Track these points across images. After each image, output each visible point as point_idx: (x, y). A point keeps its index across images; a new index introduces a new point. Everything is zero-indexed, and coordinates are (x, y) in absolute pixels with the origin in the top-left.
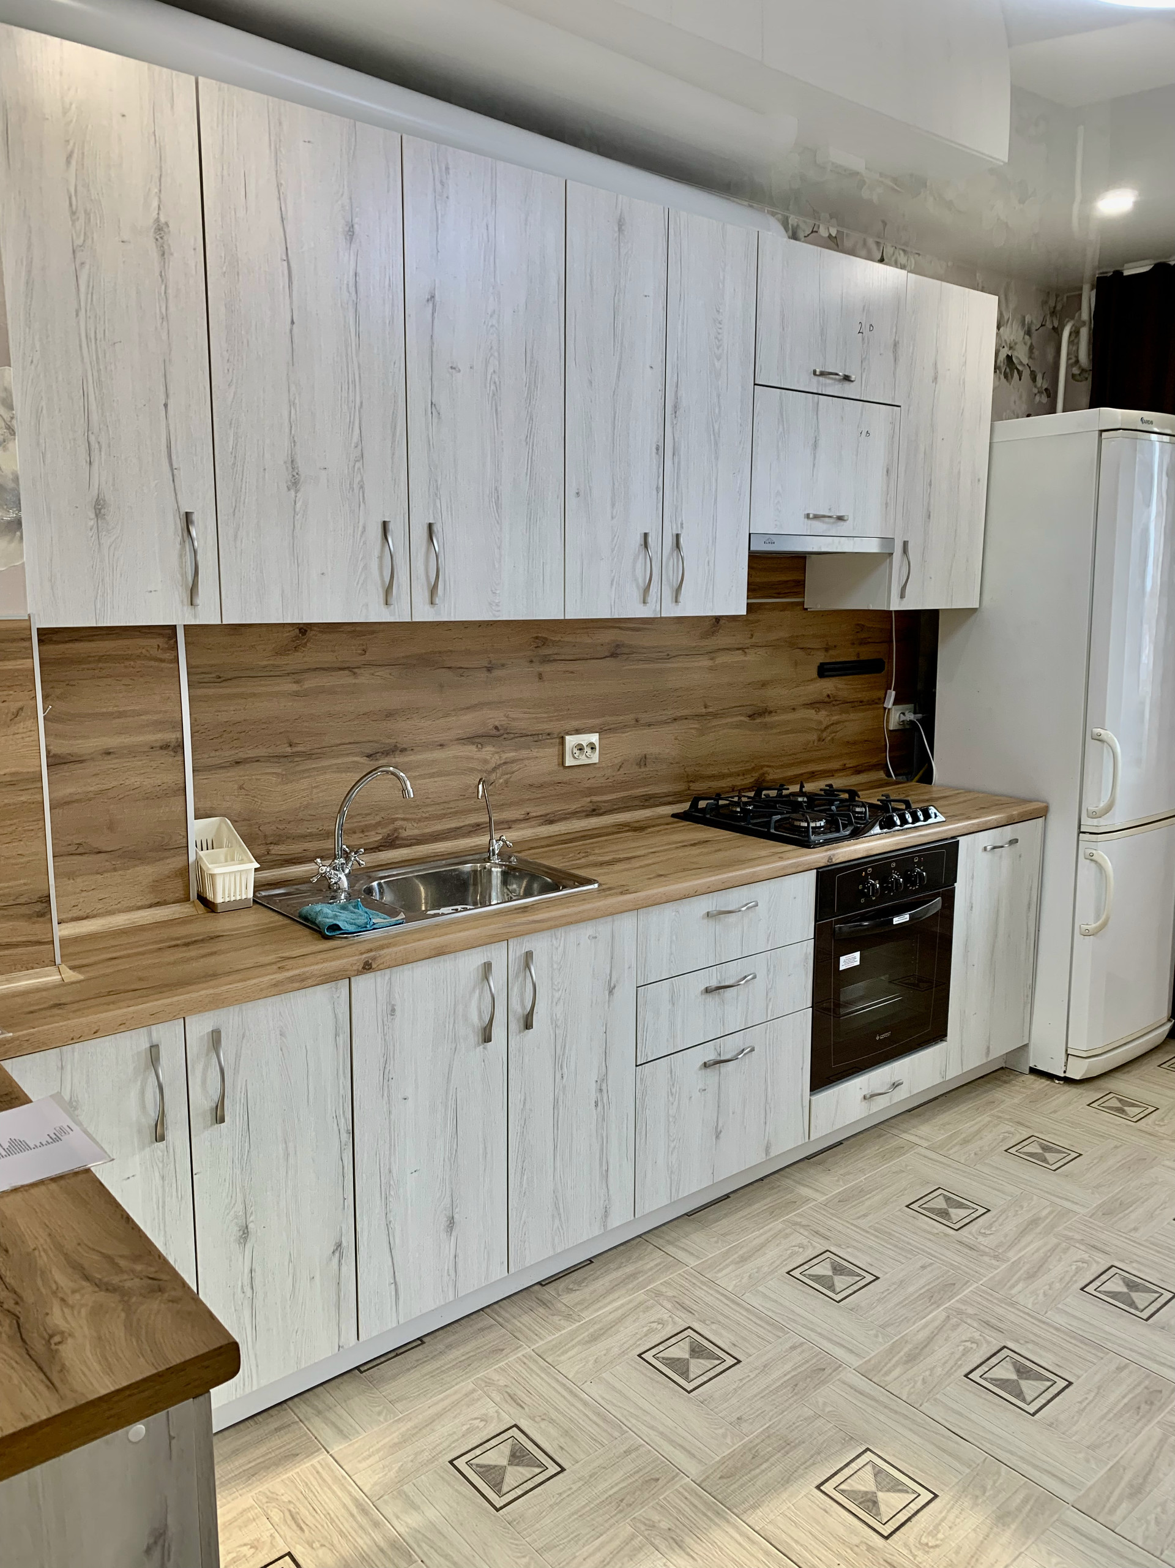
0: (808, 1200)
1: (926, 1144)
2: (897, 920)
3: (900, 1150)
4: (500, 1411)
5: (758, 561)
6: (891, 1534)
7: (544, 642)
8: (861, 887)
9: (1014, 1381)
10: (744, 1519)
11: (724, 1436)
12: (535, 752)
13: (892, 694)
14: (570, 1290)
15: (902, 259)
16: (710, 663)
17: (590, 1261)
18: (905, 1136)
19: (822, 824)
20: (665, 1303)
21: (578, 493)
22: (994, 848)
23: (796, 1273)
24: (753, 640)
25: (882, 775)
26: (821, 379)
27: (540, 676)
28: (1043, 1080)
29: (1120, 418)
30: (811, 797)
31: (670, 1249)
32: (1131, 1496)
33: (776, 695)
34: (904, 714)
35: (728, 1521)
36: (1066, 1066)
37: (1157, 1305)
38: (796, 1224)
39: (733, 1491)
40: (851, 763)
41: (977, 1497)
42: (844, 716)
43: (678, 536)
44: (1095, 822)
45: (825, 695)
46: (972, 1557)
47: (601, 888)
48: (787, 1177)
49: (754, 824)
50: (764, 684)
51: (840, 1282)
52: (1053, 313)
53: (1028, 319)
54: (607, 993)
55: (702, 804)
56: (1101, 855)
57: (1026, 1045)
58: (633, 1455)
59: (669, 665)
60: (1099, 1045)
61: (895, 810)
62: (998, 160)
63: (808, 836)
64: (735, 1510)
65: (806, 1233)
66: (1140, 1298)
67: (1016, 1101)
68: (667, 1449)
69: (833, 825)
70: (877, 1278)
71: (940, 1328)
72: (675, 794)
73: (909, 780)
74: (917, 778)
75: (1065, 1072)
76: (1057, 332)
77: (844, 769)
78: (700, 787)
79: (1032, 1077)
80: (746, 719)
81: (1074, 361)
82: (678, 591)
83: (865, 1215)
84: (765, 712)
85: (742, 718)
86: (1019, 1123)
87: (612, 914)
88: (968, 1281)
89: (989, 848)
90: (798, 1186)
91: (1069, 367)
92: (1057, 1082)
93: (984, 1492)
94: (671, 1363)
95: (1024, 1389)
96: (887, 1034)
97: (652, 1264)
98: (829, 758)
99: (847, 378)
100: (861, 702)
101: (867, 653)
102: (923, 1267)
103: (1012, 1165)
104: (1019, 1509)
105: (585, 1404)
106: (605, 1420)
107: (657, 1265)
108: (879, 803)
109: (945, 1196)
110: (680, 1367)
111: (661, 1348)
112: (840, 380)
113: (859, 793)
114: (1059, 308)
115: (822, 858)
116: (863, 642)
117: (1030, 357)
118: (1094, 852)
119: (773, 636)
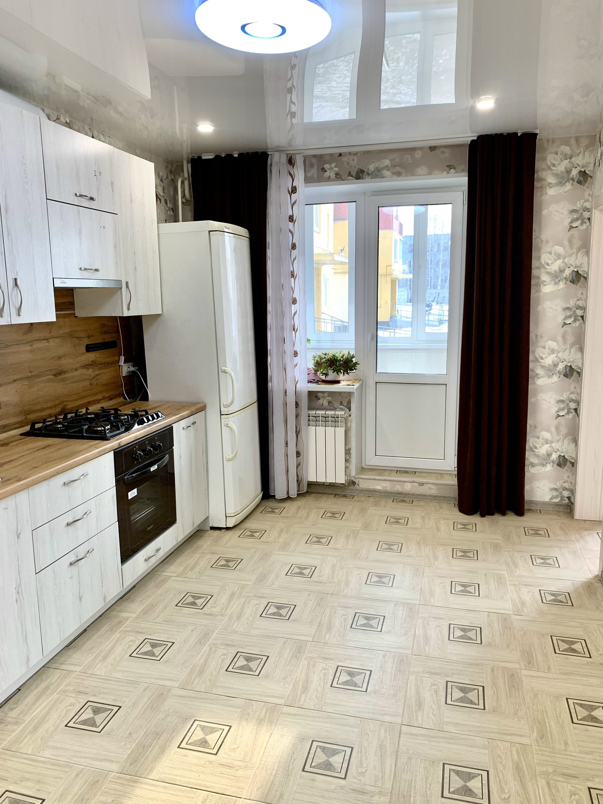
0: (127, 618)
1: (175, 575)
2: (152, 469)
3: (164, 581)
5: (59, 292)
6: (217, 752)
8: (134, 456)
9: (246, 665)
10: (149, 778)
11: (125, 745)
13: (122, 358)
14: (12, 709)
15: (102, 138)
16: (30, 348)
17: (19, 689)
18: (164, 574)
19: (109, 427)
20: (70, 694)
22: (188, 427)
23: (134, 655)
24: (52, 334)
25: (122, 399)
26: (80, 198)
28: (217, 531)
29: (217, 226)
30: (96, 414)
31: (64, 667)
32: (304, 691)
33: (67, 363)
34: (129, 367)
35: (141, 783)
36: (226, 522)
37: (290, 612)
38: (127, 631)
39: (139, 768)
40: (107, 395)
41: (247, 719)
42: (101, 371)
43: (16, 279)
44: (226, 409)
45: (91, 361)
46: (253, 744)
47: (3, 480)
48: (113, 611)
49: (70, 433)
50: (59, 358)
51: (157, 651)
52: (171, 172)
53: (161, 174)
54: (16, 538)
55: (37, 426)
56: (231, 424)
57: (208, 517)
58: (81, 775)
59: (8, 351)
60: (239, 509)
61: (142, 416)
62: (147, 97)
63: (105, 434)
64: (143, 776)
65: (133, 634)
66: (283, 612)
67: (208, 543)
68: (98, 764)
69: (115, 427)
70: (174, 643)
71: (209, 654)
72: (20, 422)
73: (136, 401)
74: (138, 399)
75: (226, 525)
76: (173, 183)
77: (104, 398)
78: (32, 417)
79: (212, 531)
80: (53, 377)
81: (184, 196)
82: (19, 309)
83: (158, 616)
84: (61, 373)
85: (51, 377)
86: (213, 553)
87: (15, 493)
88: (214, 630)
89: (185, 427)
90: (120, 613)
91: (182, 198)
92: (223, 530)
93: (250, 716)
94: (84, 722)
95: (252, 667)
96: (152, 526)
97: (56, 677)
98: (96, 394)
99: (92, 199)
100: (108, 363)
101: (108, 338)
102: (192, 631)
103: (215, 572)
104: (265, 717)
105: (43, 762)
106: (58, 765)
107: (58, 678)
108: (133, 413)
109: (191, 596)
110: (91, 722)
111: (76, 717)
112: (88, 199)
113: (119, 408)
114: (173, 170)
115: (116, 444)
116: (106, 333)
117: (164, 193)
118: (228, 423)
119: (61, 332)
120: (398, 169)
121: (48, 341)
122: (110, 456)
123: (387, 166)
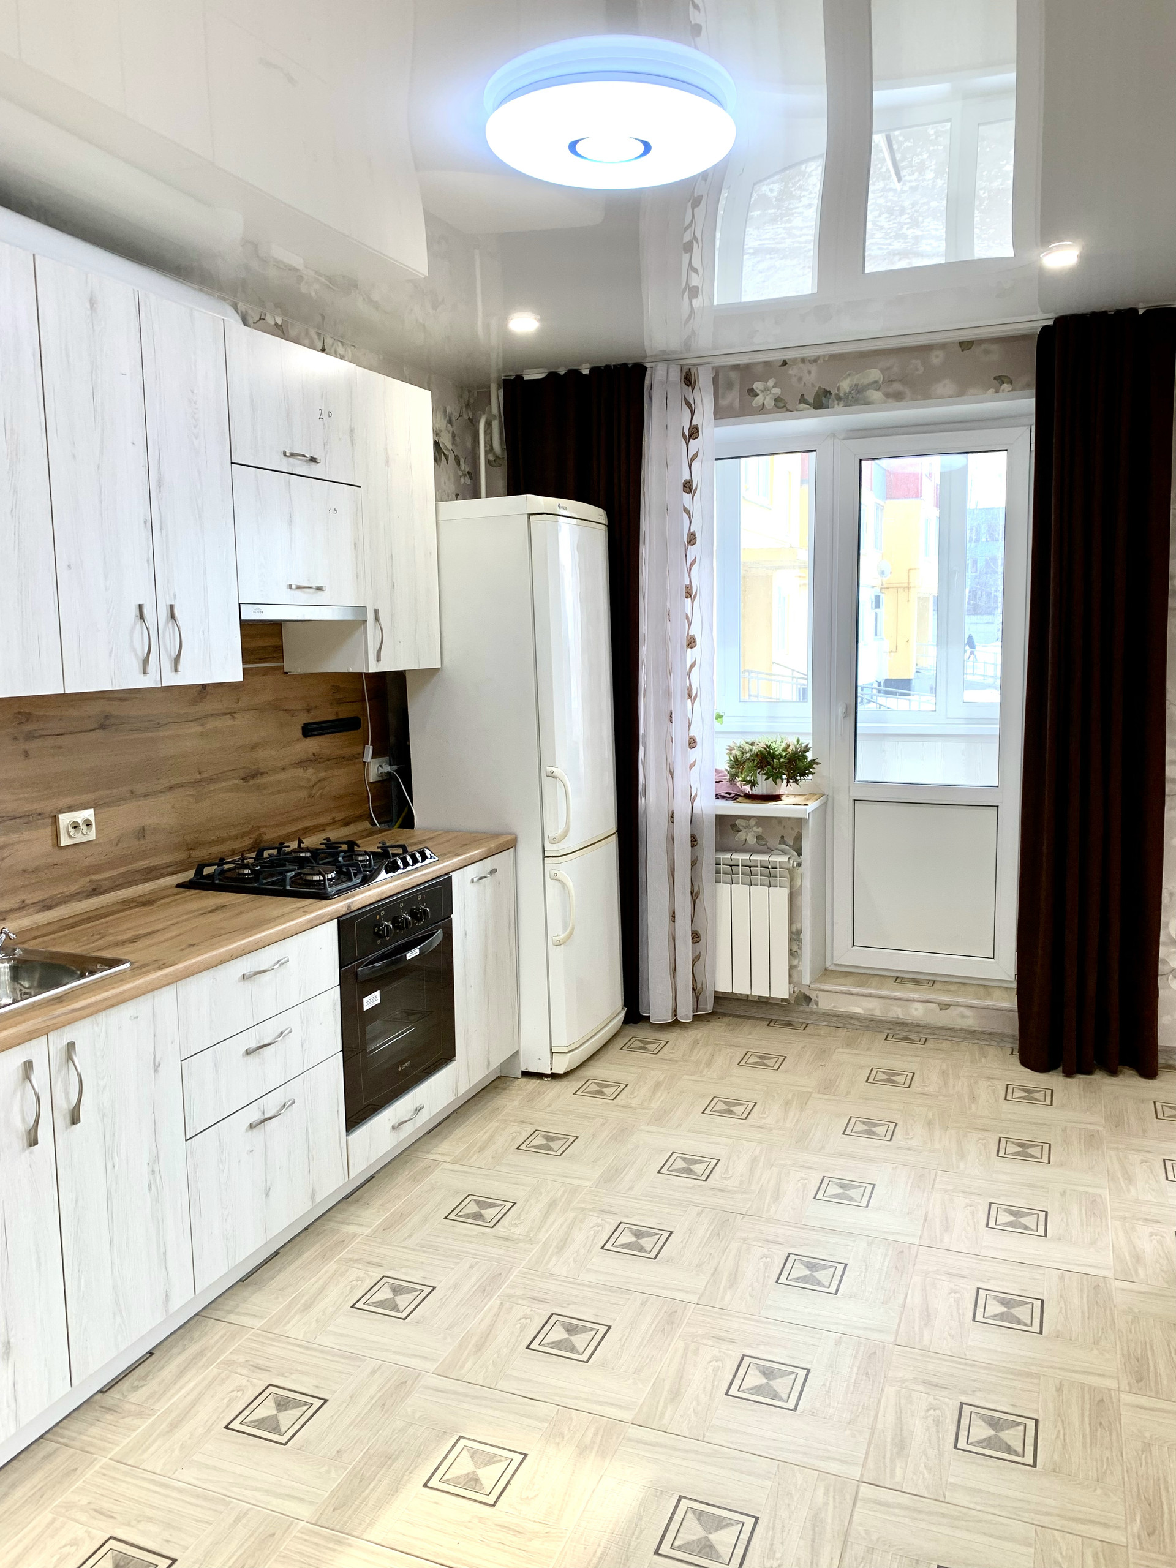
0: (354, 1236)
1: (448, 1159)
2: (410, 955)
3: (427, 1170)
4: (90, 1529)
5: (249, 629)
6: (496, 1502)
7: (28, 717)
8: (376, 929)
9: (566, 1339)
10: (365, 1538)
11: (328, 1472)
12: (26, 835)
13: (370, 749)
14: (136, 1388)
15: (341, 350)
17: (151, 1353)
18: (429, 1156)
19: (334, 876)
20: (239, 1370)
21: (69, 566)
22: (480, 878)
23: (360, 1305)
24: (240, 705)
25: (367, 825)
26: (290, 459)
27: (26, 754)
28: (534, 1081)
29: (543, 503)
30: (315, 852)
31: (232, 1318)
32: (673, 1399)
33: (266, 756)
34: (381, 766)
35: (350, 1545)
36: (551, 1063)
37: (660, 1244)
38: (351, 1260)
39: (350, 1517)
40: (339, 816)
41: (558, 1444)
42: (330, 773)
43: (172, 607)
44: (555, 847)
45: (311, 754)
46: (566, 1493)
47: (134, 966)
48: (329, 1221)
49: (265, 884)
50: (254, 747)
51: (402, 1301)
52: (468, 405)
53: (448, 410)
54: (152, 1071)
55: (208, 871)
56: (563, 874)
57: (517, 1053)
58: (244, 1521)
59: (162, 734)
60: (576, 1039)
61: (395, 855)
62: (421, 274)
63: (325, 888)
64: (355, 1534)
65: (360, 1266)
66: (647, 1243)
67: (516, 1103)
68: (276, 1503)
69: (344, 875)
70: (434, 1288)
71: (497, 1315)
72: (177, 863)
73: (391, 827)
74: (397, 825)
75: (551, 1069)
76: (473, 423)
77: (333, 822)
78: (201, 854)
79: (525, 1080)
80: (240, 782)
81: (490, 450)
82: (177, 660)
83: (410, 1236)
84: (257, 774)
85: (236, 782)
86: (523, 1122)
87: (152, 990)
88: (511, 1268)
89: (475, 879)
90: (343, 1226)
91: (487, 453)
92: (546, 1079)
93: (563, 1438)
94: (260, 1424)
95: (576, 1344)
96: (407, 1064)
97: (217, 1337)
98: (317, 814)
99: (313, 460)
100: (343, 758)
101: (345, 712)
102: (471, 1267)
103: (525, 1160)
104: (593, 1442)
105: (180, 1490)
106: (205, 1498)
107: (221, 1338)
108: (379, 850)
109: (475, 1201)
110: (270, 1424)
111: (246, 1413)
112: (306, 461)
113: (357, 842)
114: (472, 401)
115: (343, 907)
116: (340, 702)
117: (453, 444)
118: (557, 872)
119: (258, 700)
120: (897, 386)
121: (233, 717)
122: (331, 930)
123: (876, 382)
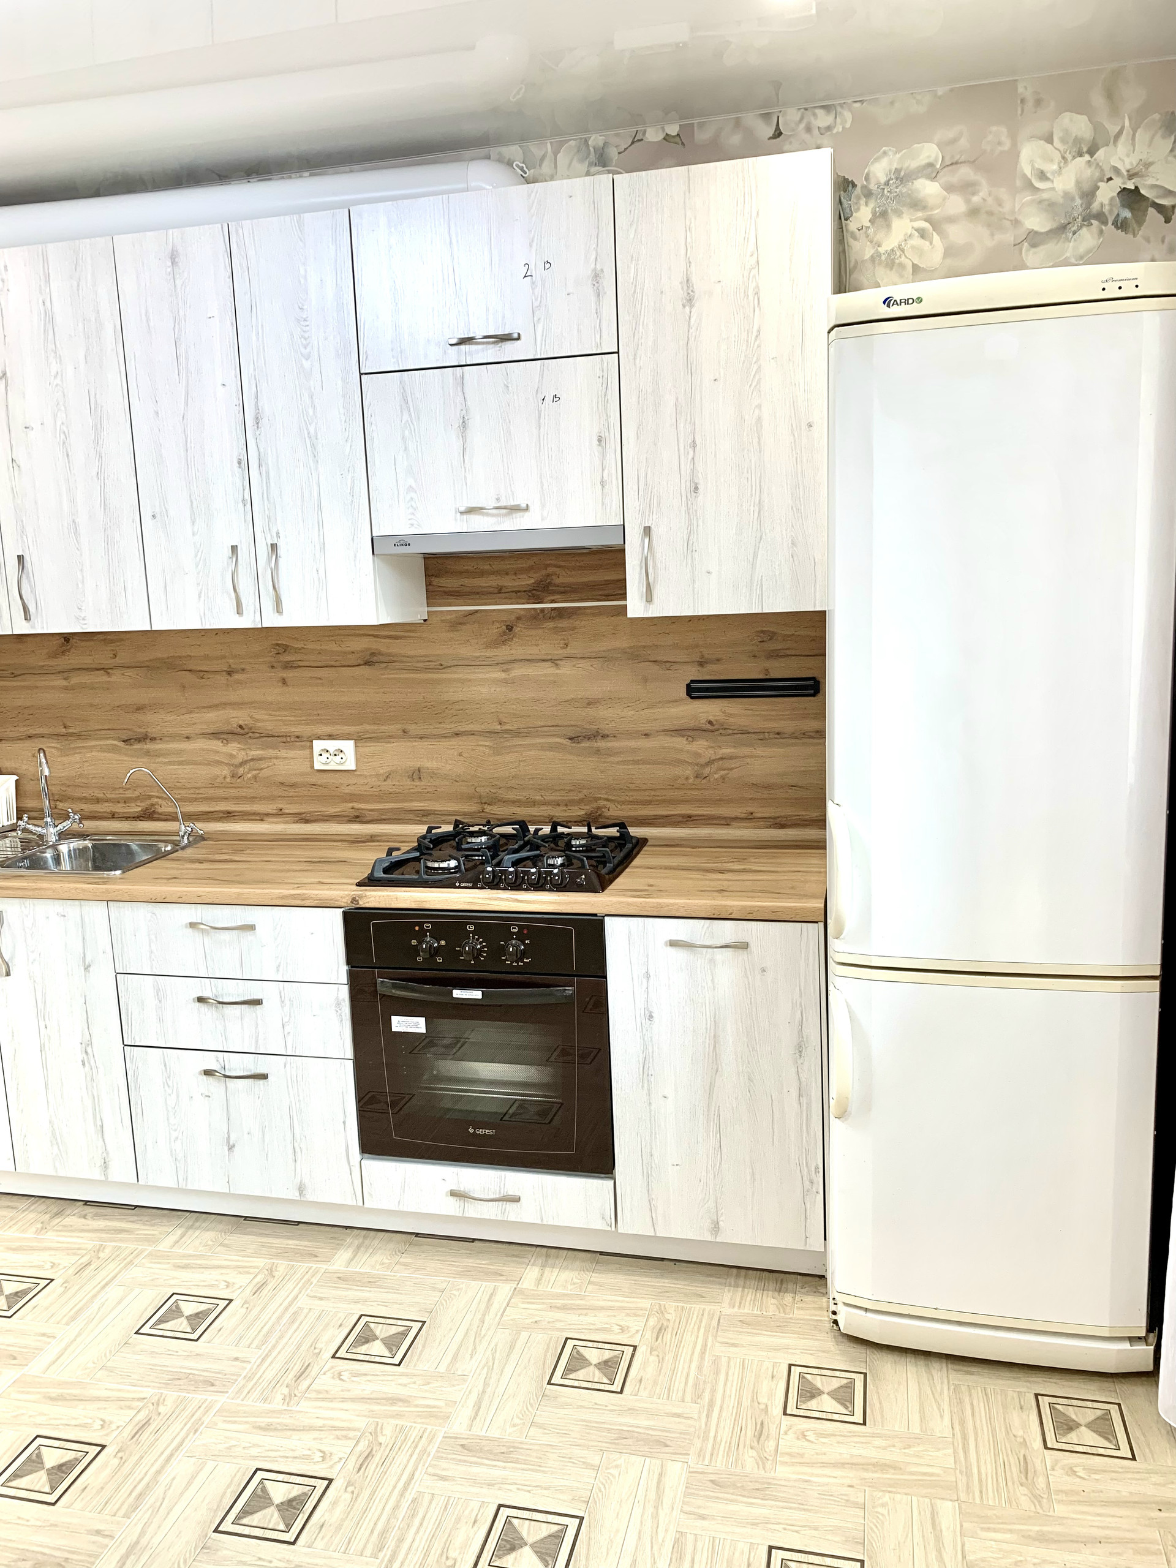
2: (462, 995)
7: (286, 648)
12: (283, 753)
16: (503, 675)
21: (154, 516)
26: (463, 347)
27: (284, 682)
33: (614, 716)
43: (274, 546)
44: (834, 944)
45: (704, 721)
50: (591, 703)
54: (83, 969)
70: (197, 1341)
75: (834, 1313)
80: (567, 742)
84: (596, 735)
85: (560, 740)
87: (77, 899)
89: (684, 944)
97: (144, 1232)
98: (713, 802)
99: (507, 338)
100: (777, 734)
112: (494, 343)
116: (774, 655)
119: (604, 647)
121: (557, 665)
